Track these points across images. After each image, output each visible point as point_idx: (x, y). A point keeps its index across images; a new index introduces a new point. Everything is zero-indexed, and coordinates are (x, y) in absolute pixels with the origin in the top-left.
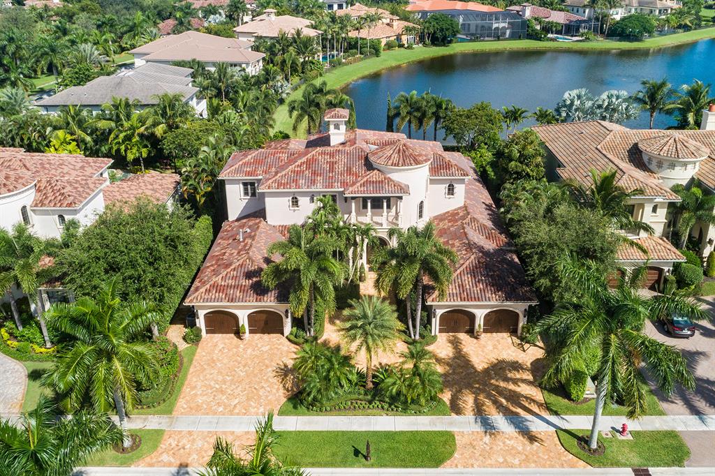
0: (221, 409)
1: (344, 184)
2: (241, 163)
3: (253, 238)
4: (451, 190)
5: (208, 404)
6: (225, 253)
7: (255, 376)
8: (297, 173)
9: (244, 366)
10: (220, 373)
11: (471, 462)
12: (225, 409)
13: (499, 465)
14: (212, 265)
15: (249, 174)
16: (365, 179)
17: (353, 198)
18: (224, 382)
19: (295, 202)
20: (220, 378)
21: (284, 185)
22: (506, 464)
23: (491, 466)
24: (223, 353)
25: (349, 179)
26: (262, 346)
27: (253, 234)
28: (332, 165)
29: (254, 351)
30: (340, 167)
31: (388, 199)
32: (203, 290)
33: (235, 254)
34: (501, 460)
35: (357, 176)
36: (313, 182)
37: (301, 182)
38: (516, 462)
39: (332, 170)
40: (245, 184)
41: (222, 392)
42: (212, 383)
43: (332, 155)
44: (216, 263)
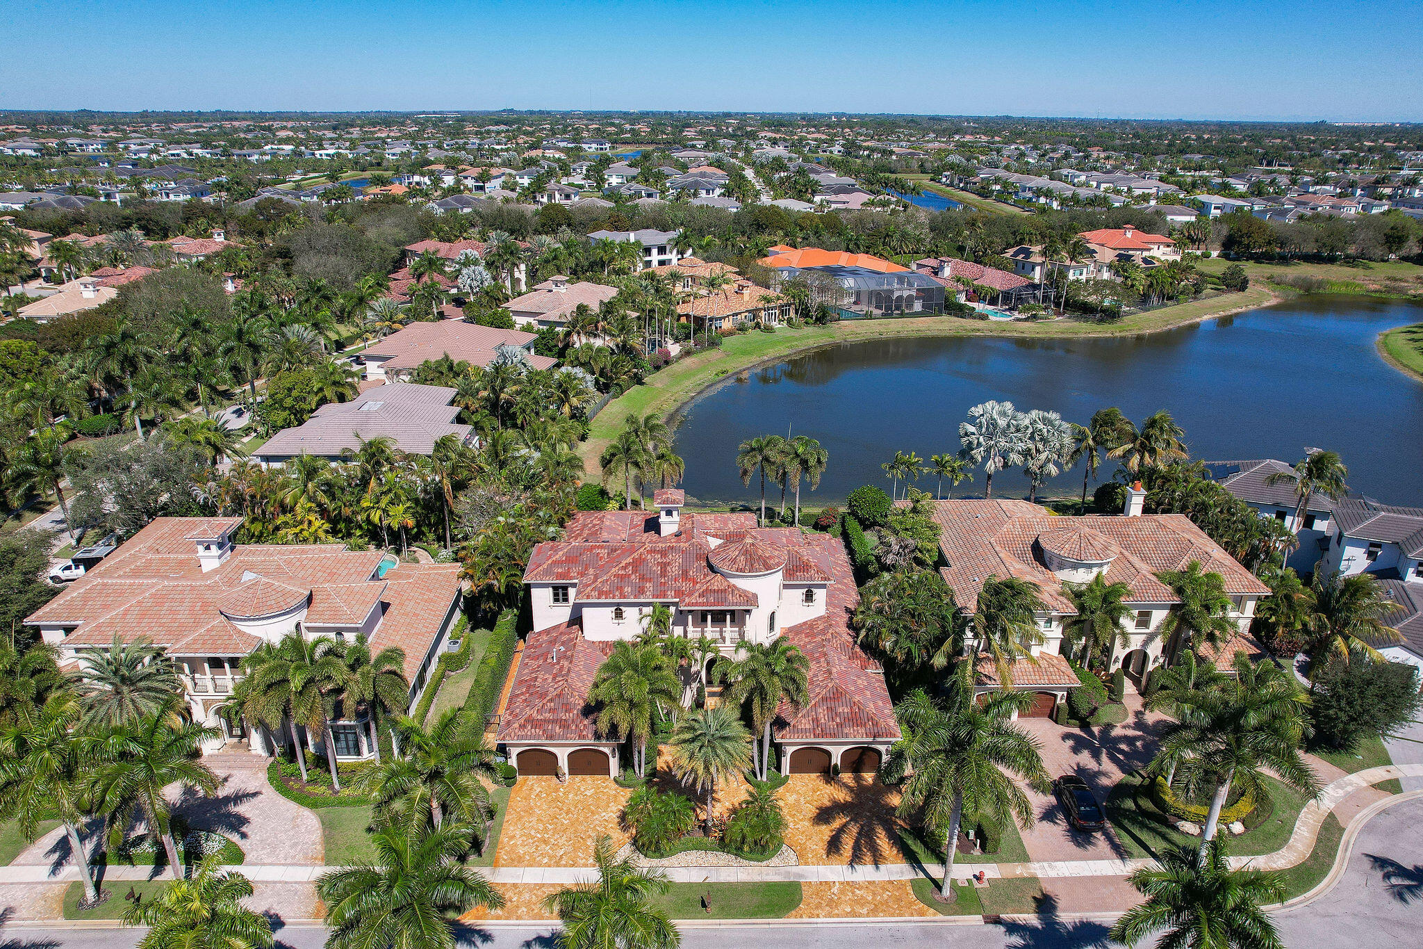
0: (546, 860)
1: (679, 593)
2: (550, 562)
3: (570, 659)
4: (809, 597)
5: (531, 855)
6: (536, 678)
7: (581, 823)
8: (622, 577)
9: (567, 814)
10: (539, 820)
11: (816, 912)
12: (550, 860)
13: (847, 915)
14: (522, 694)
15: (560, 576)
16: (705, 587)
17: (690, 611)
18: (546, 830)
19: (619, 614)
20: (541, 827)
21: (607, 594)
22: (854, 914)
23: (838, 916)
24: (541, 798)
25: (685, 586)
26: (586, 790)
27: (569, 653)
28: (664, 566)
29: (576, 795)
30: (674, 570)
31: (732, 612)
32: (516, 725)
33: (550, 680)
34: (848, 910)
35: (695, 583)
36: (641, 591)
37: (627, 589)
38: (865, 911)
39: (664, 573)
40: (555, 588)
41: (545, 842)
42: (533, 832)
43: (663, 553)
44: (527, 691)
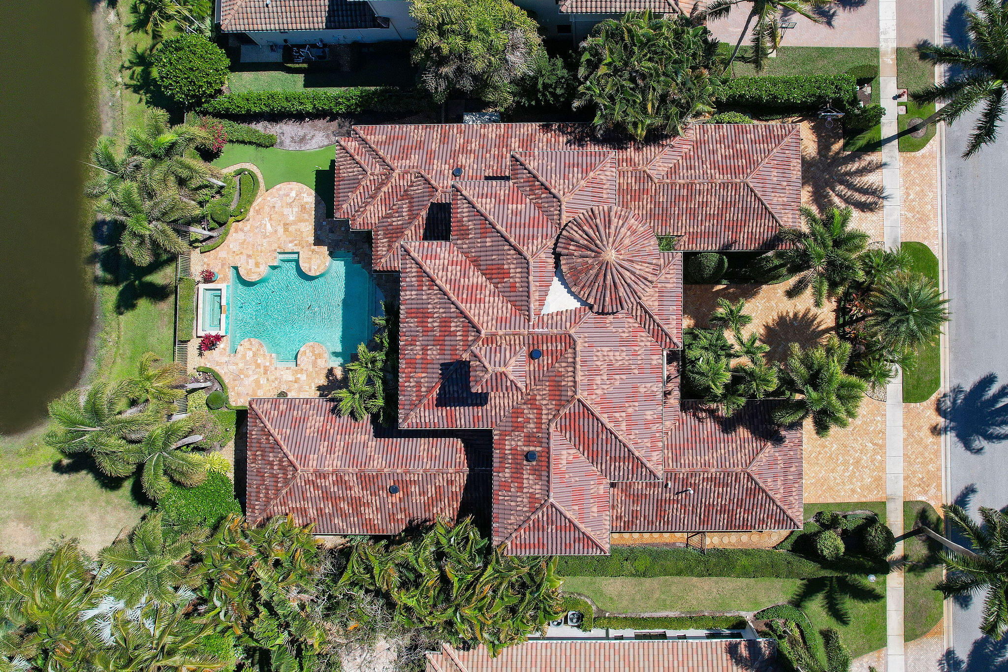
0: (879, 457)
